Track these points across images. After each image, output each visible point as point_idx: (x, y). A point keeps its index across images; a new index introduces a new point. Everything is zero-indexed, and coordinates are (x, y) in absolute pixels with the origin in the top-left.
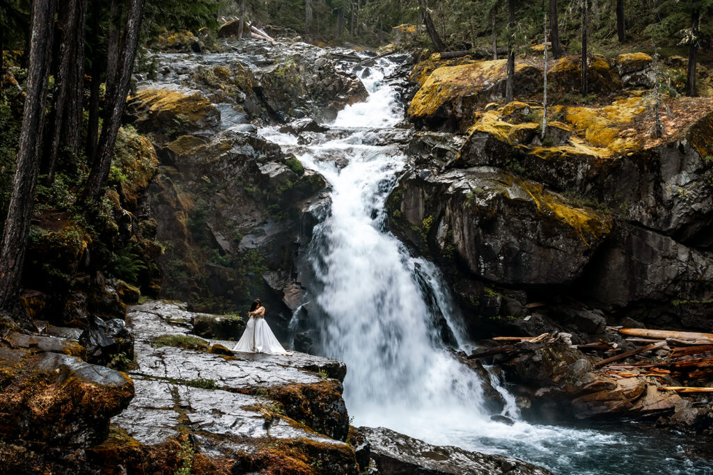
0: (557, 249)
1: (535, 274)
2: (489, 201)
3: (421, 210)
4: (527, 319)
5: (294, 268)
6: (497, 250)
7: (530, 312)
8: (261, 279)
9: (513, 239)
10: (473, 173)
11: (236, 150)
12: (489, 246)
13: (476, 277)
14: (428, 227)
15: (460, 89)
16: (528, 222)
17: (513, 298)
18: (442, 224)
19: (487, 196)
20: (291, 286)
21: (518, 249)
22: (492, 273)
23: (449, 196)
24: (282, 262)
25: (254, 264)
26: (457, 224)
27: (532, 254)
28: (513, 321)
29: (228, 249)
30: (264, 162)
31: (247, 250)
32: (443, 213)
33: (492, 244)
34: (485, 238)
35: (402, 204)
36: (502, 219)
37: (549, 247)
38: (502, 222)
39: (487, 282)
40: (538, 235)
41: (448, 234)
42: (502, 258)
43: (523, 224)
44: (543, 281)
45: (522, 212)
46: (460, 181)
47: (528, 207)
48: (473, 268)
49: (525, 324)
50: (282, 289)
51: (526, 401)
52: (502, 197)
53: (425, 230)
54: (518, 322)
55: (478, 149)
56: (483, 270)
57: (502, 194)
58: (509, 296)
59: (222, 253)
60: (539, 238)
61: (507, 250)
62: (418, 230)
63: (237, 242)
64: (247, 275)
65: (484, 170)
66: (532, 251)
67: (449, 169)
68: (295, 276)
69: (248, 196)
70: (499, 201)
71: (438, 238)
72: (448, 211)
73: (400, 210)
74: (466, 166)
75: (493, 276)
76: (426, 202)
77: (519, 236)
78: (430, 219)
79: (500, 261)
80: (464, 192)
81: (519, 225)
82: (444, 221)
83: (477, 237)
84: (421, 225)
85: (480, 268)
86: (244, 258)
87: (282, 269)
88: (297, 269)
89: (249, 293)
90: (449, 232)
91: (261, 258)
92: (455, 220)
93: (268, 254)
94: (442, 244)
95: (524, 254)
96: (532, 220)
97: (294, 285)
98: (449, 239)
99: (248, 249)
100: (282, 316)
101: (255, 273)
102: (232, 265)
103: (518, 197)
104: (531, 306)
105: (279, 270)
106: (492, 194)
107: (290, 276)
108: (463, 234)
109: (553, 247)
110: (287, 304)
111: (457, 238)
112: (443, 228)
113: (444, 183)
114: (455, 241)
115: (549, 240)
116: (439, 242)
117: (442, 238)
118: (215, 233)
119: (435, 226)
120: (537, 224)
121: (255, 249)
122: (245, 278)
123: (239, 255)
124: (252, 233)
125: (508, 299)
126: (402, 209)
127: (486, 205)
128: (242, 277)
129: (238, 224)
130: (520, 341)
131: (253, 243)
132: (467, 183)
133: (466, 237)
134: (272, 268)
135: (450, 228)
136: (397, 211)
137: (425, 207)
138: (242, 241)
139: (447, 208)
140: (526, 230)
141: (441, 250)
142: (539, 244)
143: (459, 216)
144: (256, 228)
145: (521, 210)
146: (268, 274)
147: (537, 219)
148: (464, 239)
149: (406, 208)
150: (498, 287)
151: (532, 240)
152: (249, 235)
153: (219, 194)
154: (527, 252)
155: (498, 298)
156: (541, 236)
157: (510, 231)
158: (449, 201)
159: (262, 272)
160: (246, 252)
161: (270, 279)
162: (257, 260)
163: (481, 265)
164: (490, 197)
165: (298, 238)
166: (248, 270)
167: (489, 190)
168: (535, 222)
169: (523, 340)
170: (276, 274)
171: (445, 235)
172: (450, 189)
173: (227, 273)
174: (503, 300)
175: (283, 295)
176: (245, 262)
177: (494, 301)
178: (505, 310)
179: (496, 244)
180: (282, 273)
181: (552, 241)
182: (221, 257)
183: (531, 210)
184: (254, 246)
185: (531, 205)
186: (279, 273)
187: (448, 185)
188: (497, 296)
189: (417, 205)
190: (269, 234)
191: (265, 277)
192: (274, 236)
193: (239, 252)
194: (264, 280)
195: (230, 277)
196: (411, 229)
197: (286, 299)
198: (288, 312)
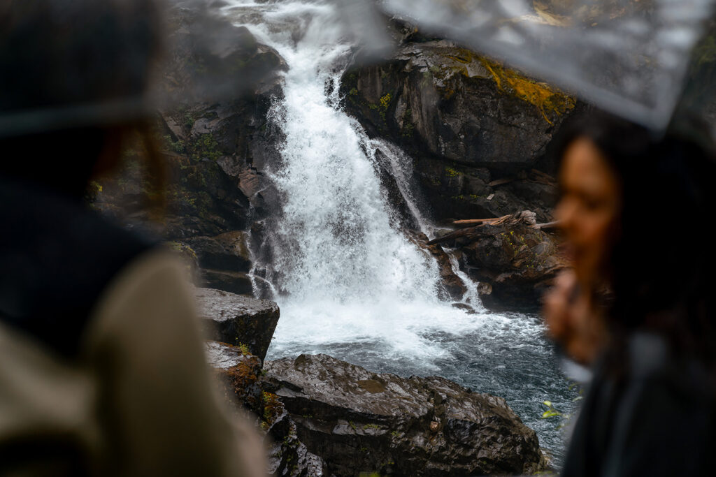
0: (518, 127)
1: (497, 152)
2: (446, 80)
3: (379, 87)
4: (490, 198)
5: (249, 153)
6: (457, 131)
7: (494, 189)
8: (216, 165)
9: (474, 118)
10: (432, 48)
11: (184, 30)
12: (448, 127)
13: (436, 157)
14: (386, 105)
16: (488, 100)
17: (476, 177)
18: (400, 103)
19: (444, 76)
20: (246, 172)
21: (479, 127)
22: (453, 152)
23: (406, 74)
24: (237, 146)
25: (208, 150)
26: (415, 103)
27: (494, 132)
28: (476, 200)
29: (181, 135)
31: (200, 136)
32: (401, 92)
33: (451, 124)
34: (443, 118)
35: (359, 82)
36: (461, 98)
37: (510, 125)
38: (461, 100)
39: (448, 161)
40: (499, 114)
41: (406, 113)
42: (462, 137)
43: (484, 102)
44: (505, 160)
45: (482, 90)
46: (417, 57)
47: (487, 85)
48: (433, 148)
49: (488, 203)
50: (238, 175)
51: (487, 287)
52: (462, 76)
53: (383, 108)
54: (480, 202)
56: (443, 150)
57: (461, 72)
58: (471, 175)
59: (175, 139)
60: (499, 116)
61: (466, 128)
62: (377, 109)
63: (190, 127)
64: (201, 161)
65: (442, 44)
66: (494, 129)
67: (407, 43)
68: (250, 161)
70: (457, 80)
71: (396, 117)
72: (406, 90)
73: (357, 89)
74: (424, 40)
75: (453, 155)
76: (383, 79)
77: (479, 113)
78: (387, 97)
79: (461, 140)
80: (422, 70)
81: (479, 103)
82: (403, 100)
83: (436, 117)
84: (378, 103)
85: (441, 148)
86: (198, 144)
87: (237, 154)
88: (252, 154)
89: (203, 179)
90: (408, 111)
91: (215, 143)
92: (413, 99)
93: (222, 139)
94: (401, 123)
95: (486, 132)
96: (493, 98)
97: (250, 170)
98: (407, 118)
99: (201, 134)
100: (238, 203)
101: (209, 158)
102: (185, 151)
103: (477, 75)
104: (494, 183)
105: (234, 154)
106: (450, 73)
107: (245, 160)
108: (422, 114)
109: (515, 126)
110: (242, 191)
111: (416, 117)
112: (401, 108)
113: (402, 60)
114: (414, 121)
115: (510, 118)
116: (398, 121)
117: (400, 117)
118: (166, 119)
119: (393, 104)
120: (497, 102)
121: (209, 134)
122: (199, 165)
123: (193, 141)
124: (205, 117)
125: (470, 177)
126: (359, 87)
127: (444, 85)
128: (196, 163)
129: (190, 108)
130: (481, 223)
131: (206, 128)
132: (425, 61)
133: (425, 117)
134: (227, 153)
135: (409, 107)
136: (354, 89)
137: (383, 84)
138: (195, 126)
139: (405, 87)
140: (486, 109)
141: (400, 129)
142: (500, 123)
143: (417, 96)
144: (209, 112)
145: (480, 88)
146: (223, 159)
147: (498, 96)
148: (422, 118)
149: (363, 86)
150: (459, 166)
151: (493, 118)
152: (201, 119)
153: (168, 77)
154: (488, 131)
155: (460, 178)
156: (502, 114)
157: (470, 109)
158: (407, 80)
159: (216, 158)
160: (199, 138)
161: (225, 164)
162: (211, 145)
163: (441, 145)
164: (448, 77)
165: (253, 121)
166: (202, 156)
167: (447, 68)
168: (495, 100)
169: (485, 222)
170: (231, 159)
171: (403, 114)
172: (407, 67)
173: (180, 161)
174: (466, 180)
175: (239, 181)
176: (199, 148)
177: (455, 181)
178: (467, 190)
179: (454, 124)
180: (237, 158)
181: (513, 119)
182: (173, 144)
183: (491, 88)
184: (207, 131)
185: (491, 83)
186: (234, 159)
187: (405, 63)
188: (458, 175)
189: (374, 83)
190: (222, 118)
191: (219, 163)
192: (229, 119)
193: (191, 138)
194: (219, 166)
195: (184, 165)
196: (369, 107)
197: (242, 185)
198: (245, 200)
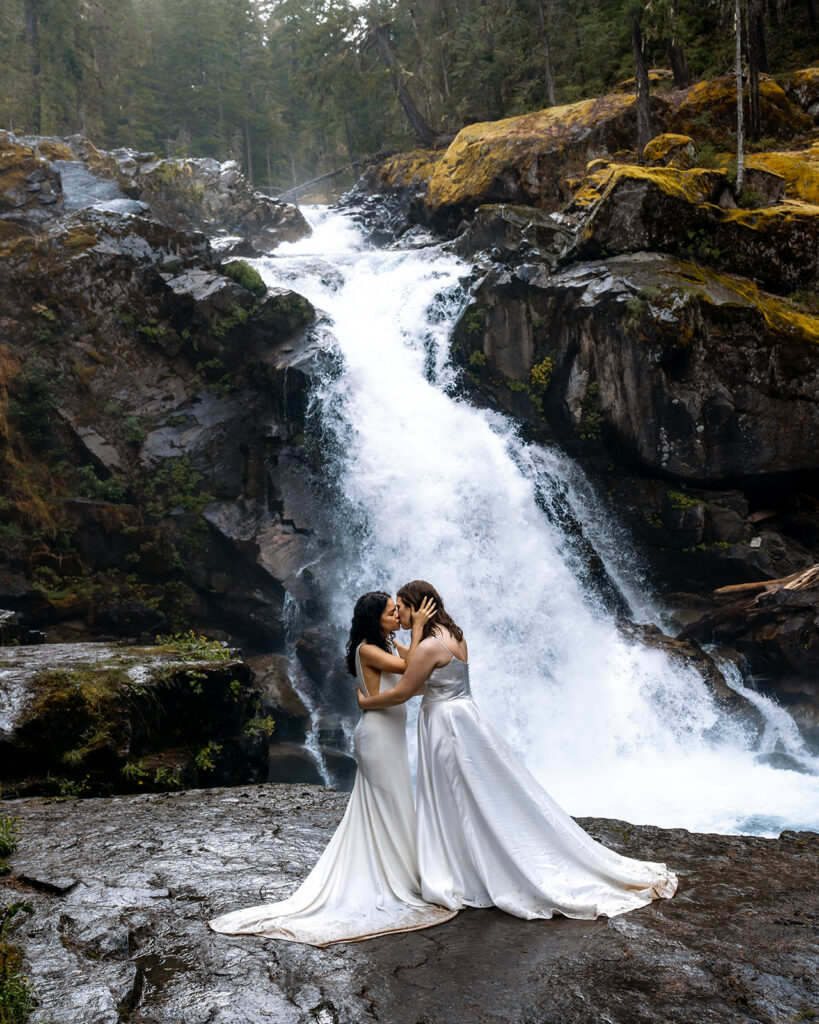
0: (809, 400)
1: (767, 453)
2: (678, 310)
3: (527, 347)
4: (756, 543)
5: (273, 491)
6: (695, 413)
7: (757, 530)
8: (202, 522)
9: (723, 389)
10: (624, 264)
11: (107, 247)
12: (681, 405)
13: (652, 473)
14: (544, 381)
15: (527, 143)
16: (751, 352)
17: (724, 506)
18: (575, 370)
19: (671, 302)
20: (271, 530)
21: (733, 407)
22: (683, 460)
23: (586, 311)
24: (245, 481)
25: (181, 490)
26: (607, 369)
27: (759, 414)
28: (728, 551)
29: (116, 463)
30: (176, 270)
31: (161, 463)
32: (575, 349)
33: (685, 400)
34: (670, 389)
35: (486, 338)
36: (701, 349)
37: (793, 398)
38: (701, 353)
39: (673, 480)
40: (772, 376)
41: (588, 391)
42: (701, 428)
43: (742, 355)
44: (783, 466)
45: (737, 331)
46: (603, 280)
47: (749, 321)
48: (647, 454)
49: (755, 554)
50: (254, 538)
51: (812, 713)
52: (698, 303)
53: (536, 388)
54: (739, 553)
55: (627, 215)
56: (666, 456)
57: (699, 297)
58: (717, 504)
59: (103, 472)
60: (773, 381)
61: (711, 411)
62: (524, 390)
63: (136, 446)
64: (167, 516)
65: (641, 257)
66: (760, 408)
67: (567, 264)
68: (277, 507)
69: (149, 346)
70: (696, 312)
71: (569, 401)
72: (586, 343)
73: (482, 353)
74: (604, 253)
75: (685, 468)
76: (535, 329)
77: (732, 382)
78: (547, 363)
79: (697, 435)
80: (619, 299)
81: (734, 358)
82: (580, 364)
83: (657, 389)
84: (528, 379)
85: (661, 453)
86: (158, 480)
87: (247, 496)
88: (280, 492)
89: (176, 554)
90: (591, 387)
91: (196, 477)
92: (602, 359)
93: (213, 466)
94: (578, 413)
95: (744, 415)
96: (759, 347)
97: (279, 526)
98: (591, 401)
99: (164, 460)
100: (258, 596)
101: (186, 509)
102: (129, 497)
103: (725, 302)
104: (758, 517)
105: (241, 497)
106: (681, 298)
107: (266, 508)
108: (623, 388)
109: (803, 398)
110: (268, 569)
111: (609, 396)
112: (577, 379)
113: (571, 288)
114: (606, 404)
115: (794, 382)
116: (572, 409)
117: (576, 399)
118: (81, 431)
119: (559, 377)
120: (769, 353)
121: (181, 458)
122: (163, 524)
123: (145, 473)
124: (168, 424)
125: (715, 508)
126: (486, 349)
127: (675, 319)
128: (156, 522)
129: (133, 408)
130: (764, 589)
131: (172, 446)
132: (622, 282)
133: (632, 393)
134: (224, 496)
135: (592, 377)
136: (477, 353)
137: (535, 340)
138: (148, 444)
139: (584, 338)
140: (746, 369)
141: (574, 425)
142: (773, 393)
143: (614, 351)
144: (177, 414)
145: (735, 327)
146: (217, 509)
147: (769, 342)
148: (625, 397)
149: (495, 346)
150: (697, 487)
151: (758, 387)
152: (162, 430)
153: (78, 344)
154: (749, 413)
155: (700, 510)
156: (777, 377)
157: (716, 372)
158: (588, 323)
159: (201, 507)
160: (160, 466)
161: (223, 518)
162: (187, 481)
163: (662, 445)
164: (679, 303)
165: (275, 428)
166: (169, 505)
167: (672, 290)
168: (764, 350)
169: (772, 587)
170: (234, 508)
171: (583, 393)
172: (587, 298)
173: (120, 515)
174: (707, 513)
175: (257, 549)
176: (161, 488)
177: (691, 517)
178: (712, 535)
179: (691, 400)
180: (249, 504)
181: (800, 384)
182: (100, 483)
183: (755, 326)
184: (176, 452)
185: (754, 315)
186: (242, 506)
187: (579, 292)
188: (695, 505)
189: (516, 337)
190: (208, 424)
191: (209, 517)
192: (223, 426)
193: (141, 468)
194: (210, 524)
195: (130, 523)
196: (509, 388)
197: (266, 559)
198: (275, 588)
